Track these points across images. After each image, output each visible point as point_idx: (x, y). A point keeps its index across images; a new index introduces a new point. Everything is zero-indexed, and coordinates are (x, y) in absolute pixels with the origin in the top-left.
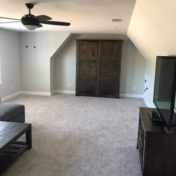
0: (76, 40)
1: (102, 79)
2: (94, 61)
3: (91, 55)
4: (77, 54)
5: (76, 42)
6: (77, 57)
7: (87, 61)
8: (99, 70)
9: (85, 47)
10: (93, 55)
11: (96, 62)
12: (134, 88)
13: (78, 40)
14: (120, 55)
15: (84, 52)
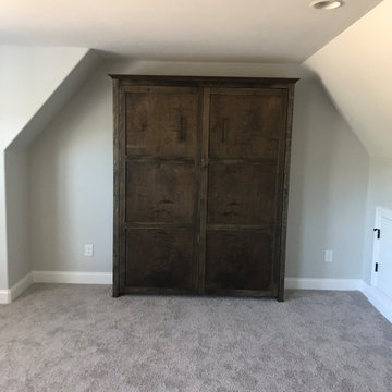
0: (113, 77)
1: (217, 227)
2: (186, 161)
3: (175, 135)
4: (117, 132)
5: (111, 83)
6: (117, 144)
7: (160, 160)
8: (203, 195)
9: (147, 105)
10: (183, 138)
11: (192, 162)
12: (329, 256)
13: (120, 79)
14: (287, 135)
15: (144, 126)
